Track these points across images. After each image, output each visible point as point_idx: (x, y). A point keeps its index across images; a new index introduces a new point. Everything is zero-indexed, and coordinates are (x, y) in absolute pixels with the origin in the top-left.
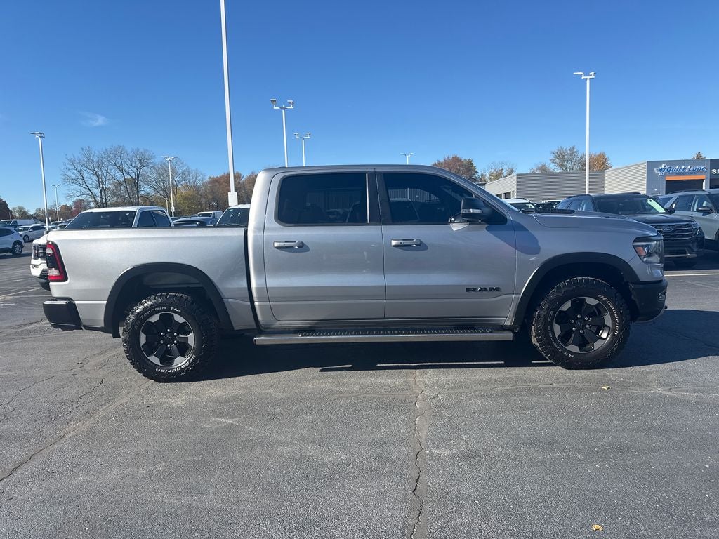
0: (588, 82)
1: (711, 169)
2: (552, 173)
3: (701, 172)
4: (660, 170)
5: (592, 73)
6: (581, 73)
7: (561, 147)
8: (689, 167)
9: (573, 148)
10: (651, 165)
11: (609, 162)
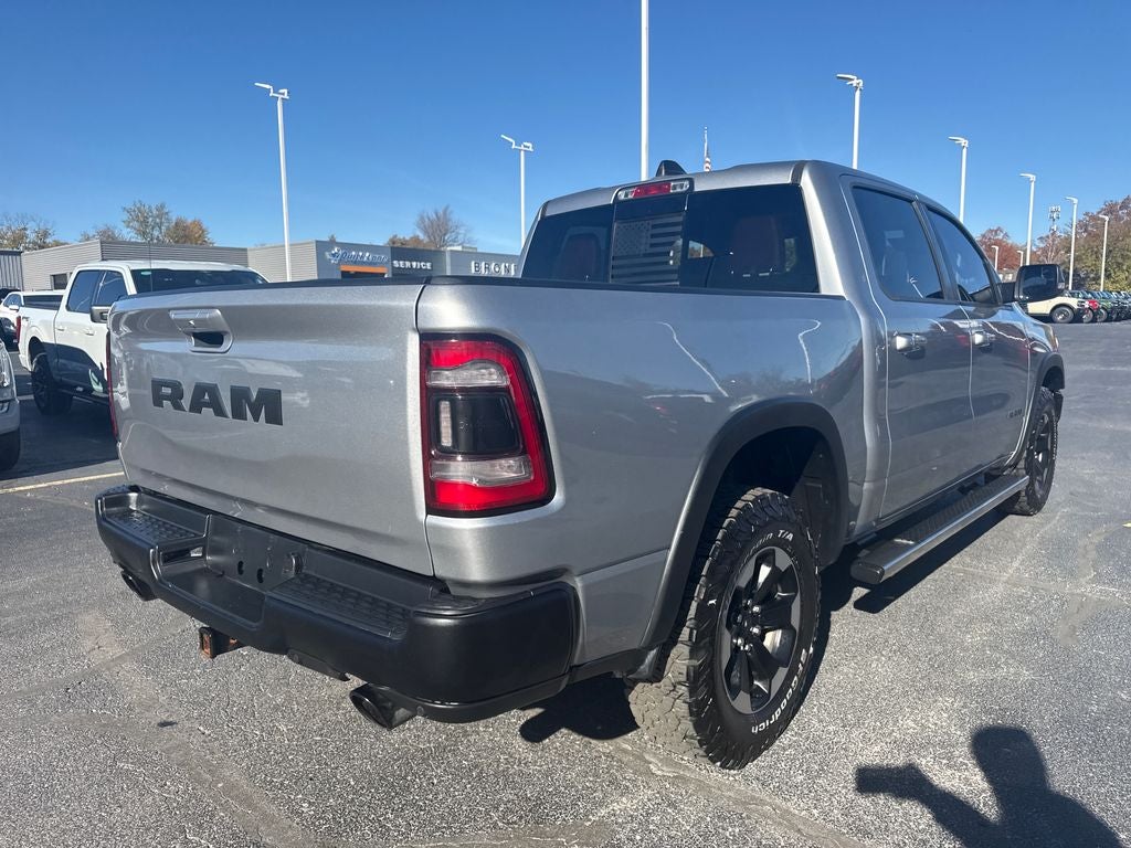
0: (279, 103)
1: (393, 260)
2: (124, 243)
3: (381, 264)
4: (334, 255)
5: (285, 91)
6: (268, 86)
7: (140, 201)
8: (367, 254)
9: (162, 206)
10: (322, 247)
11: (209, 236)
